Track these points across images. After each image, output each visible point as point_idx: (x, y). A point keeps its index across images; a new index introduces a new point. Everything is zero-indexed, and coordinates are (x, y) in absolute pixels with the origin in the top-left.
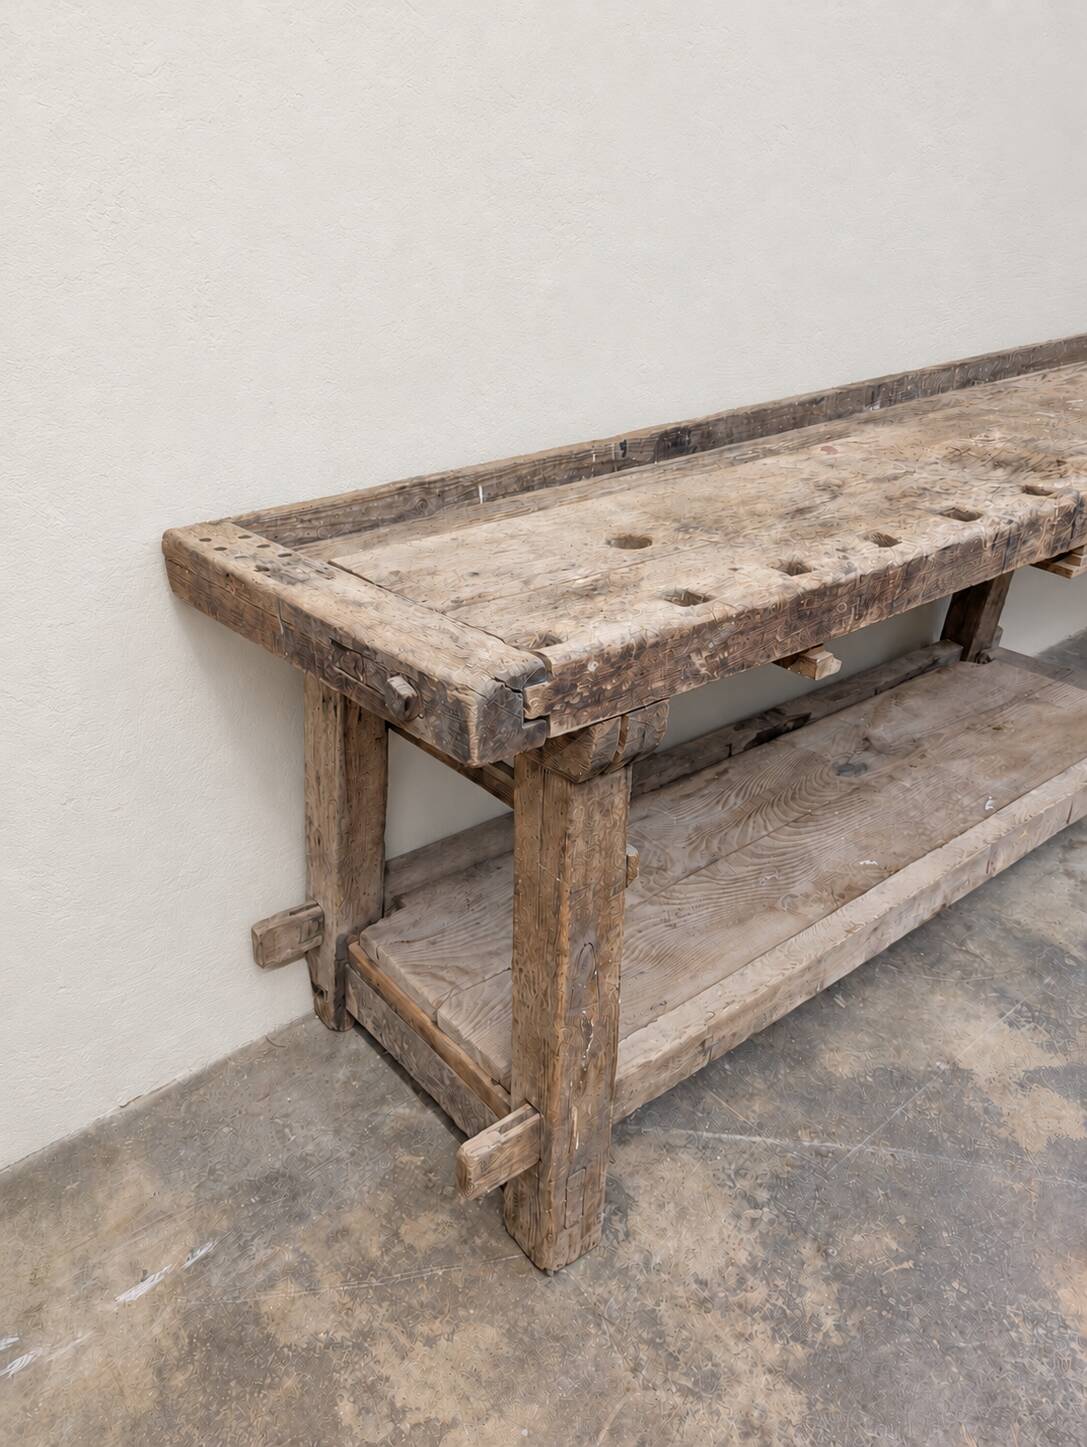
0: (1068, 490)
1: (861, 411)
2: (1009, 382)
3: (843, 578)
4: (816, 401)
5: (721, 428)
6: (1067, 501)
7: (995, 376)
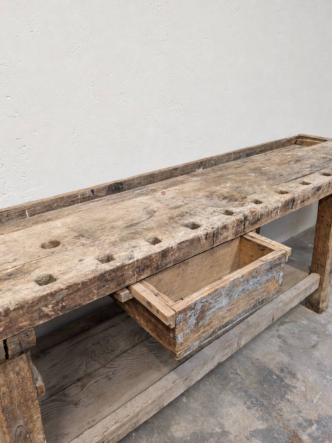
0: (240, 212)
1: (194, 171)
2: (252, 158)
3: (127, 262)
4: (176, 169)
5: (136, 181)
6: (240, 217)
7: (248, 155)
